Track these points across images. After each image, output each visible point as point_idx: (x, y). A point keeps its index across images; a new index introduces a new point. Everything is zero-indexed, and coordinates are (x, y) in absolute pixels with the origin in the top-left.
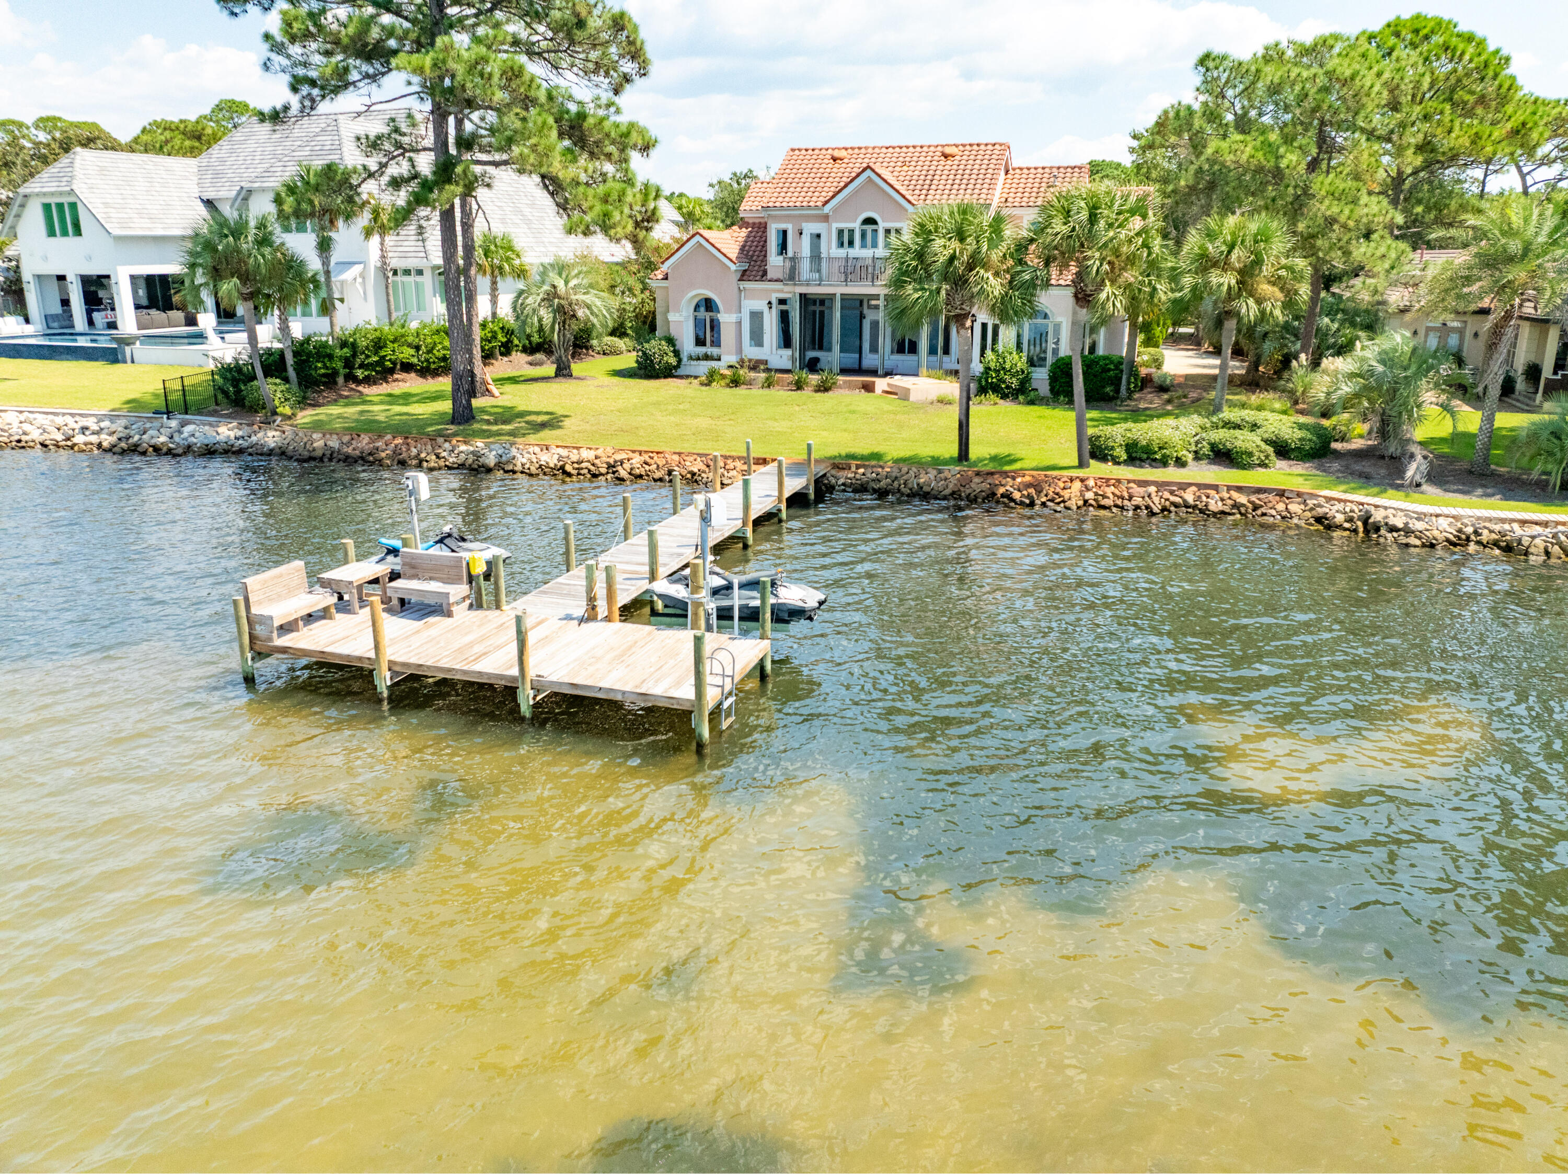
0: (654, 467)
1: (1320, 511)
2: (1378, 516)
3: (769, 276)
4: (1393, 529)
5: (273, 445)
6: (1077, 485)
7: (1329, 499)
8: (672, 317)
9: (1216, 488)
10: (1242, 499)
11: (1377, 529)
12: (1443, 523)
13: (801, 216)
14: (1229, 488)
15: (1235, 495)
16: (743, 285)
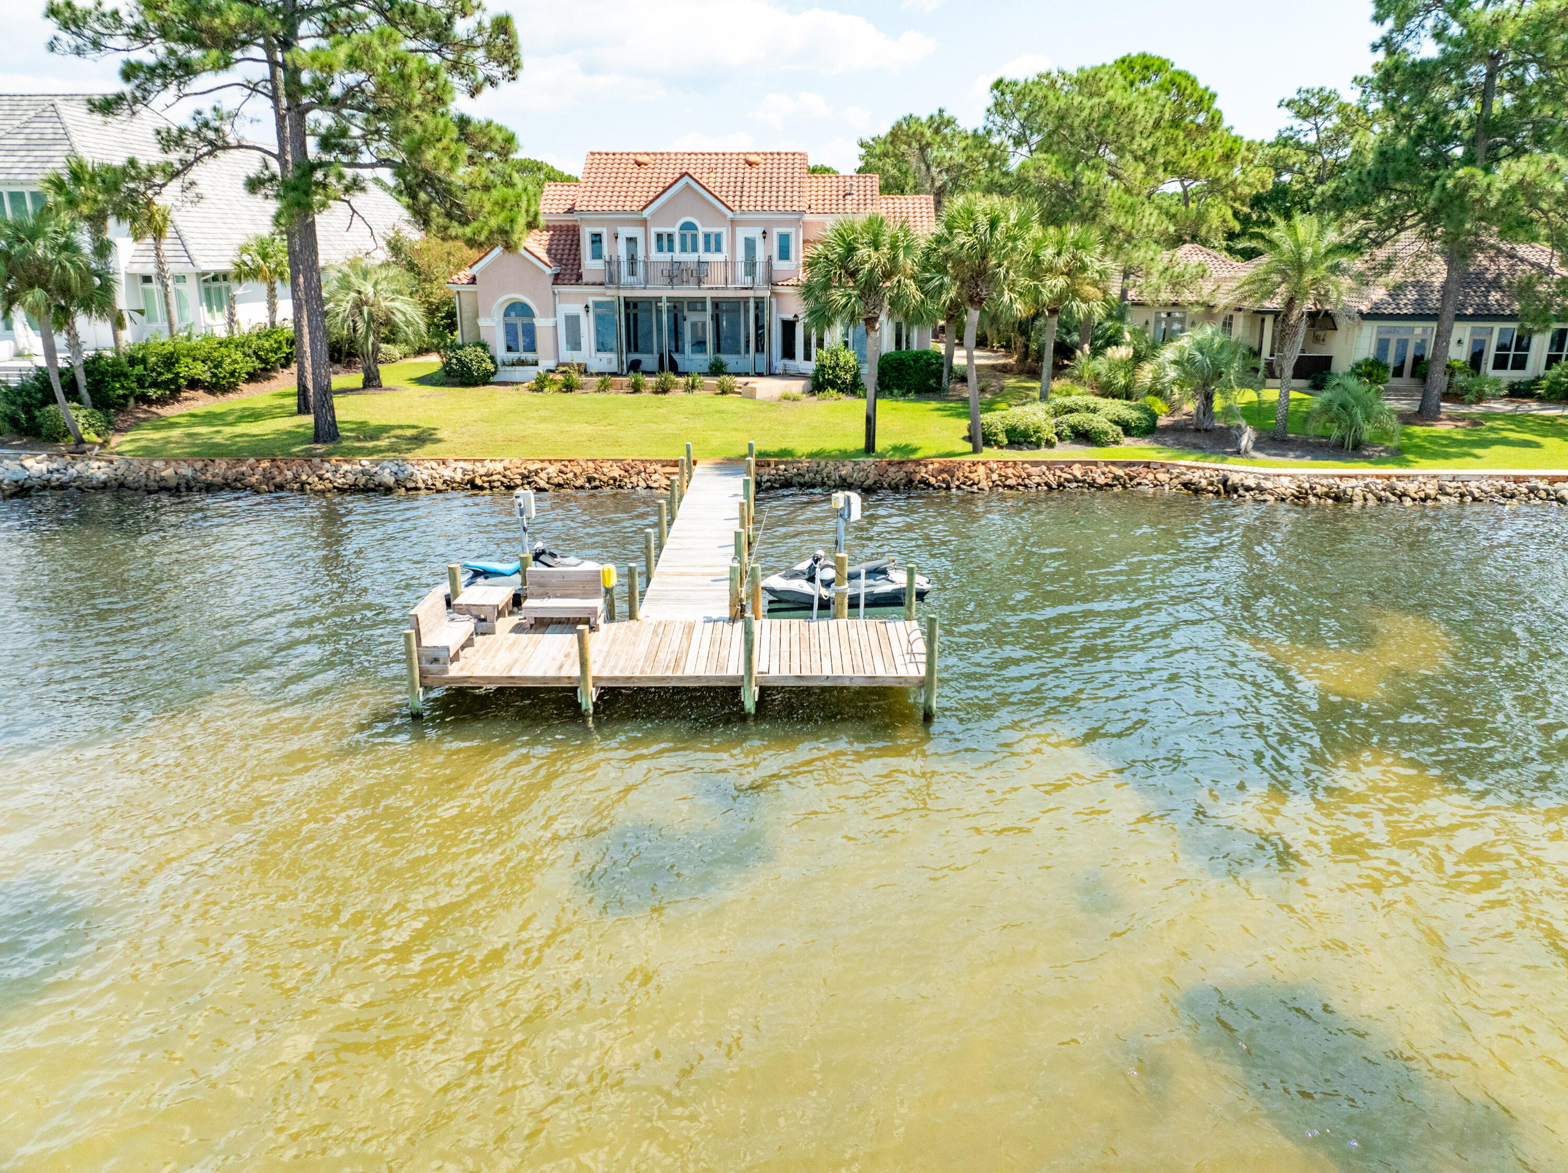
0: (571, 475)
1: (1185, 478)
2: (1234, 479)
3: (585, 280)
4: (1248, 489)
5: (103, 477)
6: (981, 469)
7: (1189, 468)
8: (482, 322)
9: (1095, 463)
10: (1120, 472)
11: (1236, 490)
12: (1285, 481)
13: (614, 220)
14: (1107, 464)
15: (1114, 469)
16: (558, 289)
